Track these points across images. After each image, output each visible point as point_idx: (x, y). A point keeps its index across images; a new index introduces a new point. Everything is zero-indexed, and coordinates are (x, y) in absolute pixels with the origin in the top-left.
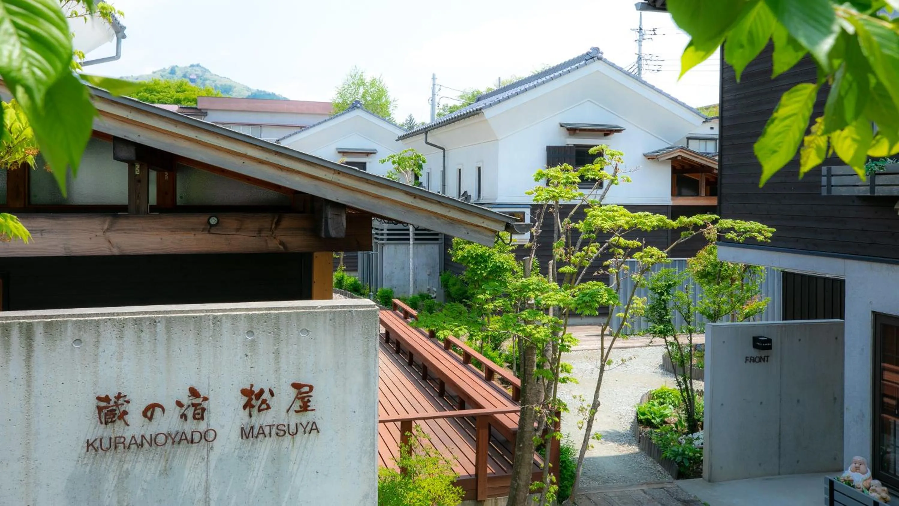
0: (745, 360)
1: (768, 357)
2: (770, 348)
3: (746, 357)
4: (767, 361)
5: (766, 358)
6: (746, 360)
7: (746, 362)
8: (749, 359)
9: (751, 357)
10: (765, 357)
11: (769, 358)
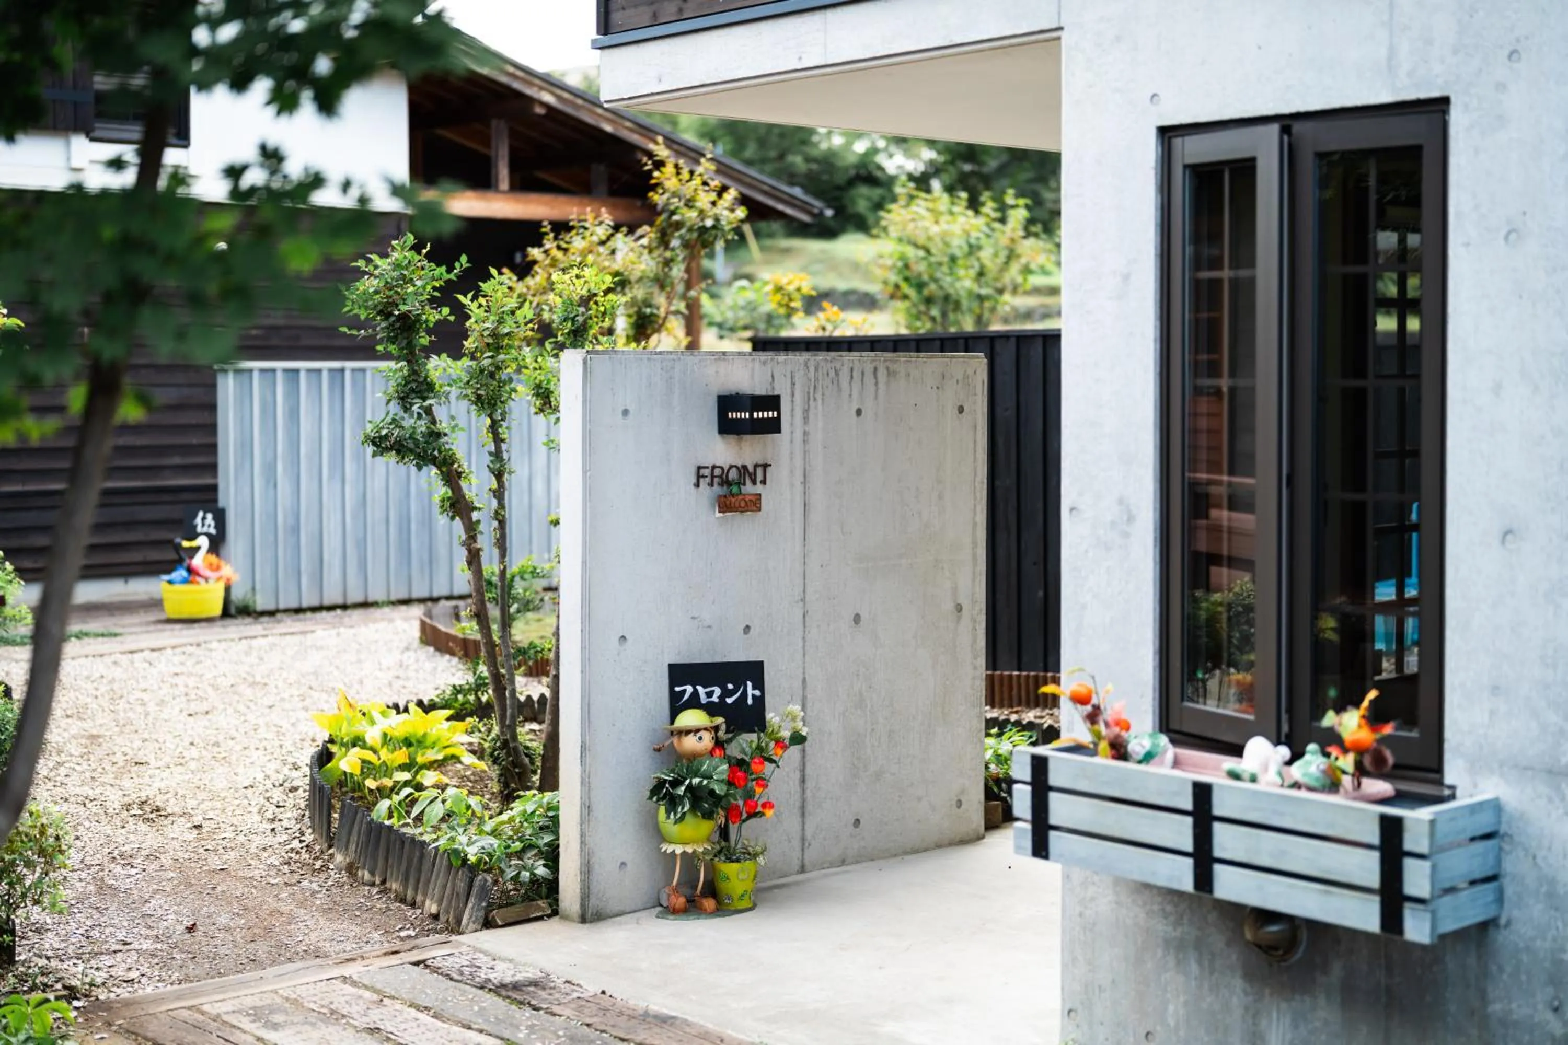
0: (693, 480)
1: (765, 466)
2: (774, 426)
3: (699, 468)
4: (764, 482)
5: (760, 472)
6: (699, 477)
7: (697, 485)
8: (706, 472)
9: (714, 467)
10: (756, 466)
11: (769, 469)
